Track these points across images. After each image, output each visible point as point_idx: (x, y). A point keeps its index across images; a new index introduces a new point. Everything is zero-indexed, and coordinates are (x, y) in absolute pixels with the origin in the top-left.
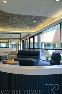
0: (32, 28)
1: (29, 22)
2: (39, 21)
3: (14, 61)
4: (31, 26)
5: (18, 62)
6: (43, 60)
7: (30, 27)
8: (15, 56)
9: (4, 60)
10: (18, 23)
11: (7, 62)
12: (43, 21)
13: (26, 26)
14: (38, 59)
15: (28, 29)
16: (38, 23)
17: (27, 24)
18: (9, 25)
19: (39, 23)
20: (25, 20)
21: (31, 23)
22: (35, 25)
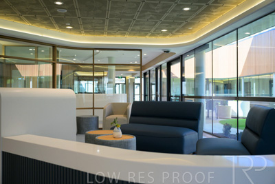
0: (178, 31)
1: (170, 10)
2: (200, 7)
3: (120, 133)
4: (173, 23)
5: (133, 139)
7: (173, 27)
8: (123, 119)
9: (89, 129)
10: (132, 17)
11: (98, 138)
12: (216, 7)
13: (157, 25)
14: (197, 131)
15: (165, 35)
16: (198, 12)
17: (163, 19)
18: (107, 22)
19: (201, 14)
20: (155, 5)
21: (175, 15)
22: (188, 20)
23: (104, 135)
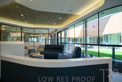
0: (59, 24)
1: (56, 18)
2: (64, 18)
3: (39, 54)
4: (57, 22)
5: (43, 55)
6: (68, 54)
7: (57, 23)
10: (45, 20)
11: (33, 55)
12: (69, 18)
13: (53, 22)
14: (62, 53)
15: (55, 25)
16: (64, 19)
17: (54, 21)
18: (38, 21)
19: (64, 20)
20: (51, 17)
21: (57, 20)
22: (62, 21)
23: (34, 55)
